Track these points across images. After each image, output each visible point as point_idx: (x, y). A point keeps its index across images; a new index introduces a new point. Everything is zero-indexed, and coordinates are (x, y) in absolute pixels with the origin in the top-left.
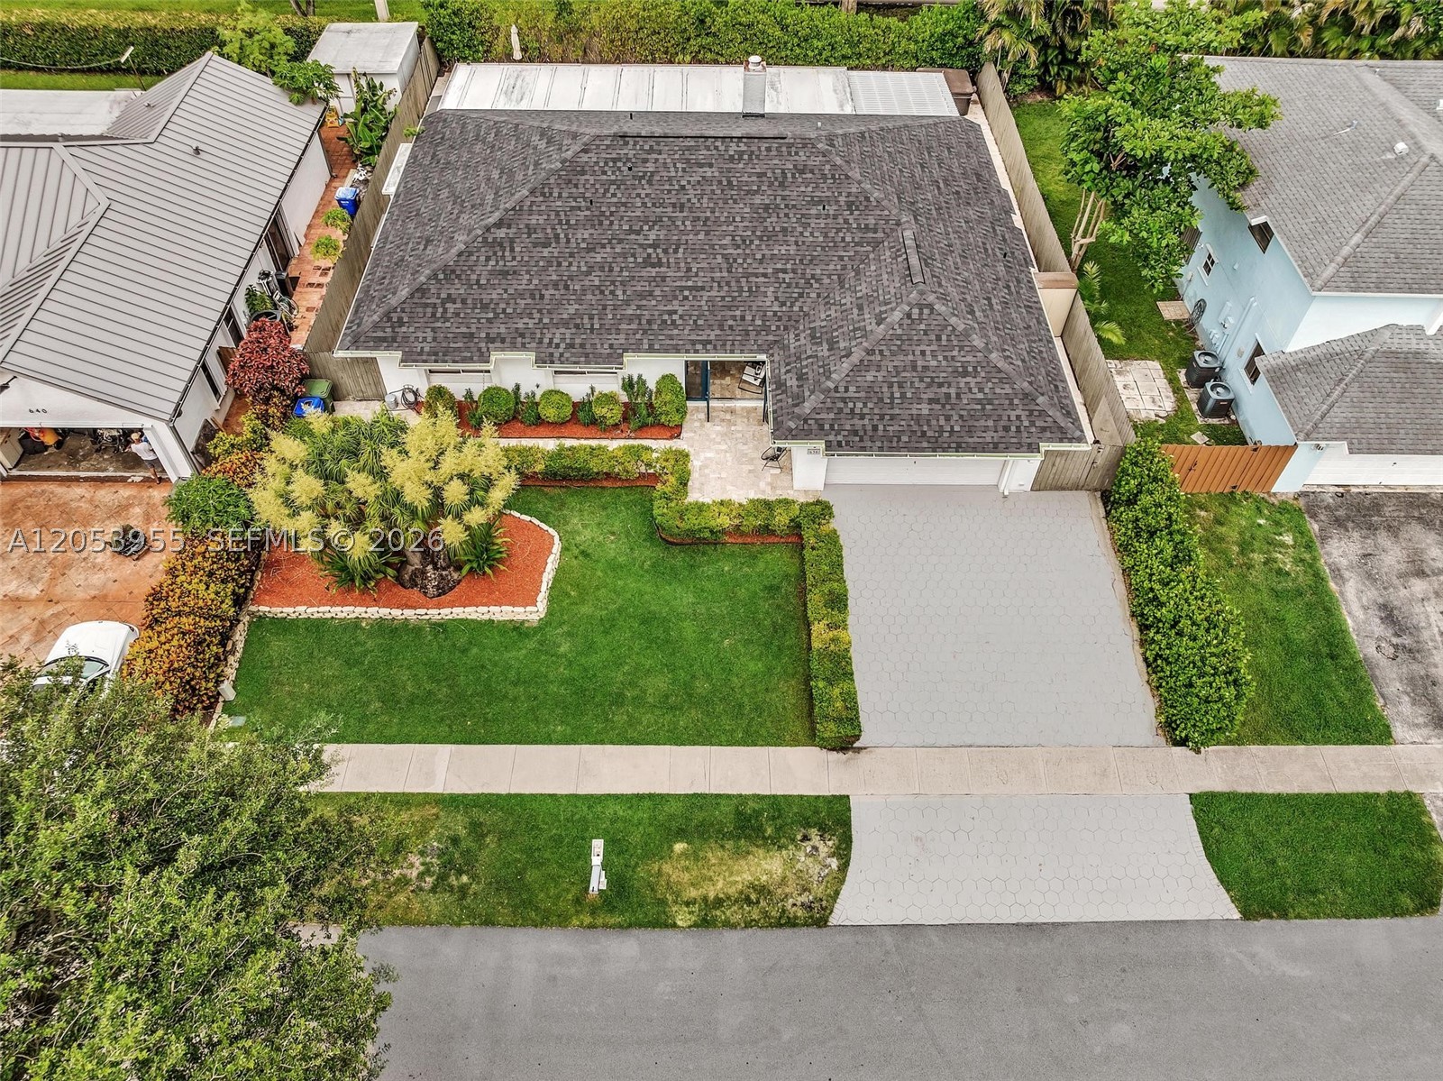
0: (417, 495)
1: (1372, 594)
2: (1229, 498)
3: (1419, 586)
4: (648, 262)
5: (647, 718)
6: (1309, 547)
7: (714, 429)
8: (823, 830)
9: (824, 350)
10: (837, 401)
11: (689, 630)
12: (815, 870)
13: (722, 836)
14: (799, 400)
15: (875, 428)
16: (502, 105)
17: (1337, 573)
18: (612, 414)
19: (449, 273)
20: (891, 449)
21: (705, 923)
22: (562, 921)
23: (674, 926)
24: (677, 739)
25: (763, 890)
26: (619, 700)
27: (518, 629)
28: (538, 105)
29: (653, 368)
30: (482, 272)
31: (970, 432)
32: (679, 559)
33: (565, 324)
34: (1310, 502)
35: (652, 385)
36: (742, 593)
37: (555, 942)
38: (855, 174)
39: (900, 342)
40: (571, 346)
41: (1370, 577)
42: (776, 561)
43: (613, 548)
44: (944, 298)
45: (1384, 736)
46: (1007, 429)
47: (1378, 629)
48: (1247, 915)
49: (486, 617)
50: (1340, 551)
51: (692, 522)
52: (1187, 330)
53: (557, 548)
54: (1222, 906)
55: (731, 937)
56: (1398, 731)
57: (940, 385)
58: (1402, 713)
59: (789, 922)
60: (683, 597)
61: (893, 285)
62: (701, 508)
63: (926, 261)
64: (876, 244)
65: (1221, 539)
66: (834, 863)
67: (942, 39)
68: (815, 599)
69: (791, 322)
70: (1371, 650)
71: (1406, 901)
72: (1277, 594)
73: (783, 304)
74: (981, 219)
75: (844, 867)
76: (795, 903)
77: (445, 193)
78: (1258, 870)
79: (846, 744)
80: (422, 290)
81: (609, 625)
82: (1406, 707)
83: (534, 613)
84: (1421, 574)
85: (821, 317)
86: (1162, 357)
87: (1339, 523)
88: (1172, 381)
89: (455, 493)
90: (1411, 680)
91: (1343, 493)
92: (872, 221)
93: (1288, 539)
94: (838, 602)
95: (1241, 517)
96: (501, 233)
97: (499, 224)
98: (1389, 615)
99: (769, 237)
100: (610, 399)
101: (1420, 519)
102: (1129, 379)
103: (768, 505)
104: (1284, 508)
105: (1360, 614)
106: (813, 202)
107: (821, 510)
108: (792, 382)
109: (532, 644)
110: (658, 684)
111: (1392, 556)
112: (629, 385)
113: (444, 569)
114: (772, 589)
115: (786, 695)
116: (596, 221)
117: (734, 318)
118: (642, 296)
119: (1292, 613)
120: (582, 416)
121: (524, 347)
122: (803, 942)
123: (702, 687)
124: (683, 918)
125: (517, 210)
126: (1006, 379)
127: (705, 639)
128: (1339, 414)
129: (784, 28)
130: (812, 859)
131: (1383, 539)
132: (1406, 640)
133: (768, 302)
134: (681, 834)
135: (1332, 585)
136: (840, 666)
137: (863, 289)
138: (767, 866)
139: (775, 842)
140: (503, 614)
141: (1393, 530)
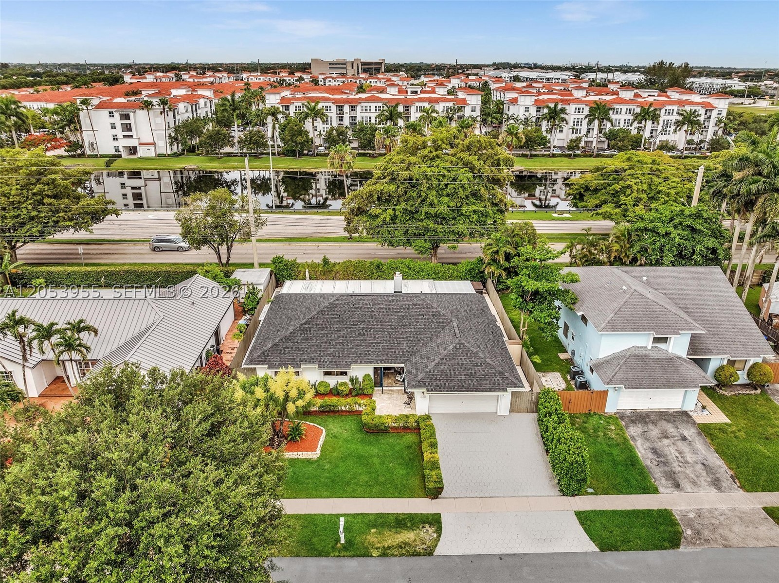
0: (280, 394)
1: (648, 444)
2: (588, 415)
3: (666, 442)
4: (360, 334)
5: (360, 489)
6: (621, 430)
7: (385, 396)
8: (430, 524)
9: (425, 360)
10: (430, 375)
11: (376, 461)
12: (427, 537)
13: (390, 527)
14: (416, 376)
15: (445, 384)
16: (304, 292)
17: (633, 438)
18: (345, 390)
19: (287, 339)
20: (451, 391)
21: (384, 555)
22: (327, 555)
23: (372, 556)
24: (371, 496)
25: (407, 544)
26: (348, 483)
27: (309, 461)
28: (317, 292)
29: (361, 371)
30: (299, 338)
31: (480, 385)
32: (372, 438)
33: (329, 355)
34: (621, 415)
35: (361, 380)
36: (397, 449)
37: (324, 562)
38: (435, 306)
39: (452, 356)
40: (331, 362)
41: (646, 439)
42: (410, 438)
43: (345, 434)
44: (468, 342)
45: (656, 491)
46: (494, 384)
47: (651, 456)
48: (602, 550)
49: (296, 457)
50: (634, 431)
51: (376, 421)
52: (570, 362)
53: (324, 434)
54: (593, 548)
55: (393, 559)
56: (661, 489)
57: (468, 370)
58: (662, 484)
59: (418, 554)
60: (374, 450)
61: (449, 339)
62: (380, 417)
63: (461, 332)
64: (444, 328)
65: (585, 428)
66: (435, 535)
67: (470, 271)
68: (425, 445)
69: (413, 354)
70: (648, 463)
71: (666, 544)
72: (609, 446)
73: (410, 347)
74: (484, 322)
75: (439, 536)
76: (420, 548)
77: (284, 317)
78: (605, 534)
79: (436, 493)
80: (276, 345)
81: (344, 459)
82: (663, 481)
83: (315, 455)
84: (666, 437)
85: (424, 351)
86: (560, 371)
87: (633, 422)
88: (565, 379)
89: (293, 393)
90: (665, 472)
91: (634, 412)
92: (441, 320)
93: (613, 427)
94: (434, 445)
95: (593, 421)
96: (306, 326)
97: (305, 323)
98: (655, 451)
99: (404, 326)
100: (345, 384)
101: (665, 420)
103: (407, 416)
104: (610, 417)
105: (643, 452)
106: (420, 315)
107: (428, 417)
108: (414, 371)
109: (315, 466)
110: (364, 478)
111: (654, 432)
112: (352, 380)
114: (409, 447)
115: (415, 482)
116: (341, 322)
117: (392, 352)
118: (357, 345)
119: (615, 451)
120: (335, 392)
121: (314, 363)
122: (423, 562)
123: (382, 479)
124: (375, 553)
125: (313, 319)
126: (493, 367)
127: (382, 463)
128: (619, 376)
129: (410, 269)
130: (427, 533)
131: (651, 426)
132: (662, 459)
133: (405, 346)
134: (374, 526)
135: (632, 442)
136: (435, 466)
137: (439, 341)
138: (408, 536)
139: (411, 528)
140: (303, 455)
141: (654, 423)
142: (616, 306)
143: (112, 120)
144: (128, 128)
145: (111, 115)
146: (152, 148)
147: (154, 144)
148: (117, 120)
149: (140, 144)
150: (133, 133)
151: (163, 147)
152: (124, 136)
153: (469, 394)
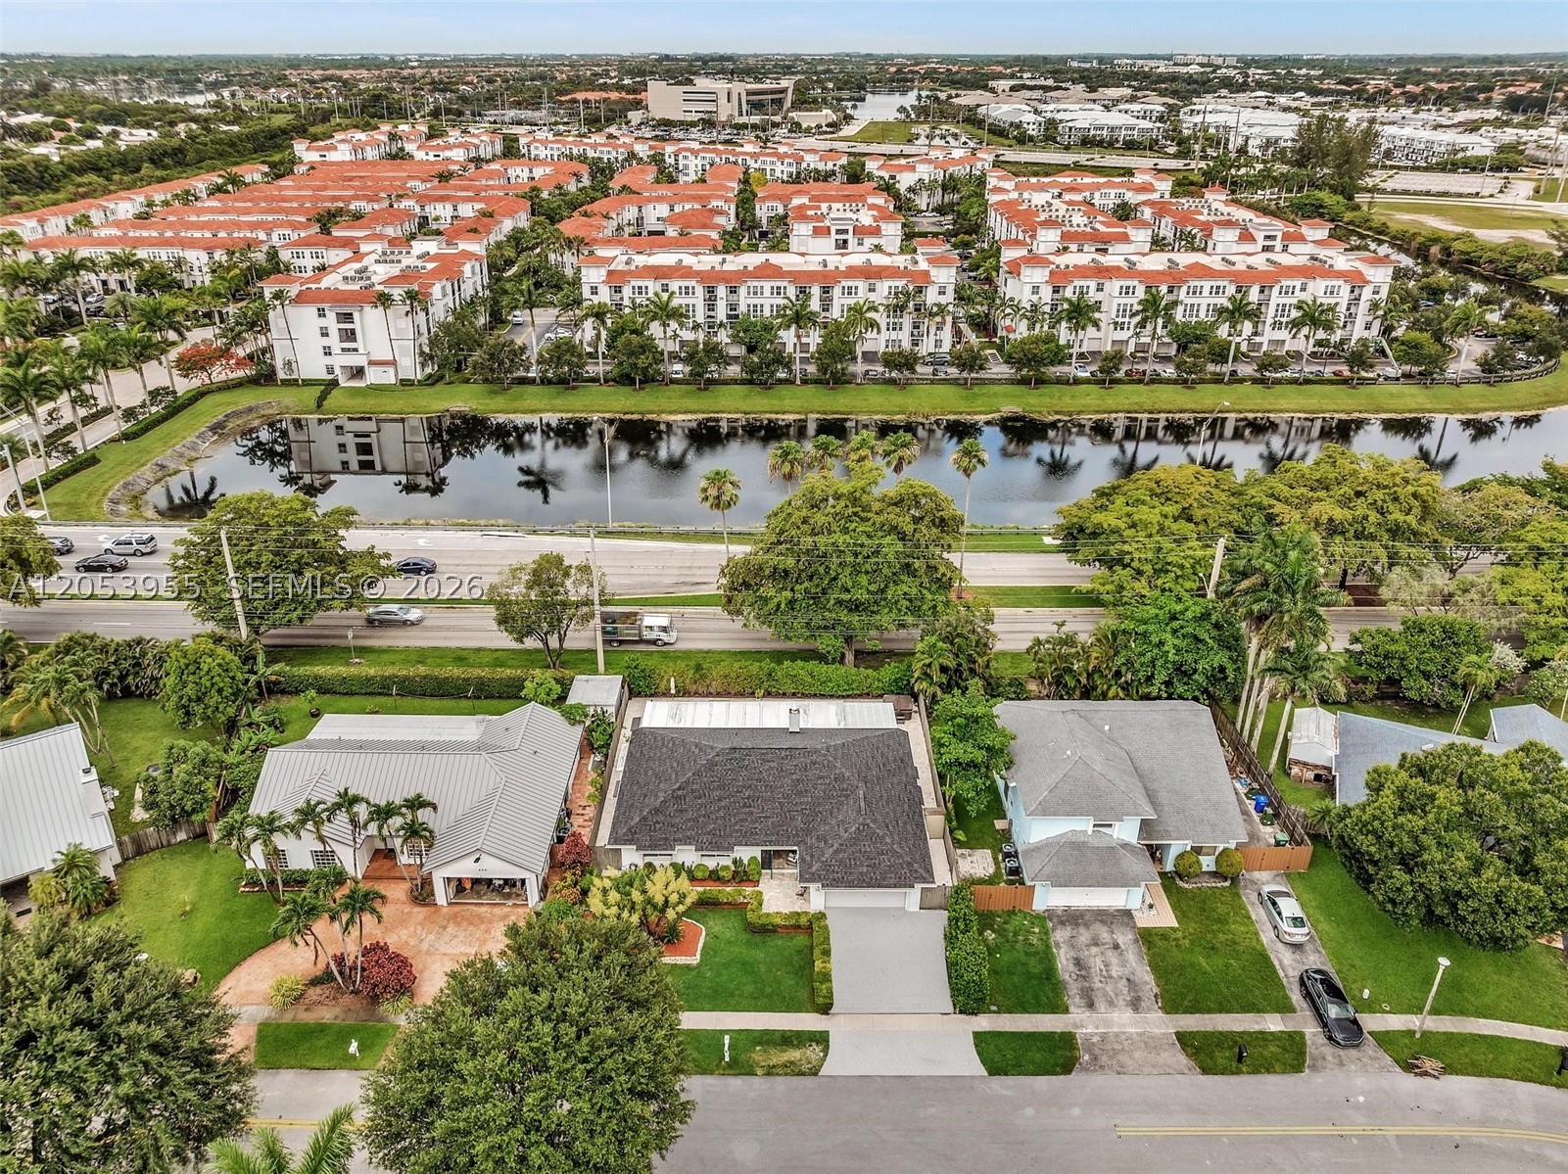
0: (659, 900)
1: (1072, 953)
2: (1013, 912)
3: (1094, 950)
4: (745, 806)
5: (745, 1002)
6: (1046, 933)
7: (774, 882)
8: (818, 1043)
9: (822, 845)
10: (827, 866)
11: (763, 968)
12: (813, 1056)
13: (776, 1044)
14: (811, 866)
15: (843, 878)
16: (671, 725)
17: (1057, 945)
18: (727, 875)
19: (657, 811)
20: (850, 887)
21: (768, 1074)
22: (712, 1073)
23: (756, 1075)
24: (757, 1010)
25: (792, 1063)
26: (732, 995)
27: (688, 967)
28: (688, 725)
29: (747, 853)
30: (672, 810)
31: (884, 880)
32: (758, 938)
33: (708, 833)
34: (1050, 914)
35: (746, 862)
36: (786, 953)
37: (709, 1080)
38: (838, 765)
39: (855, 840)
40: (711, 843)
41: (1073, 947)
42: (801, 939)
43: (728, 934)
44: (874, 821)
45: (1066, 1011)
46: (900, 878)
47: (1071, 968)
48: (990, 1074)
49: (674, 962)
50: (1060, 935)
51: (764, 920)
52: (1007, 836)
53: (704, 934)
54: (982, 1071)
55: (778, 1078)
56: (1072, 1009)
57: (872, 859)
58: (1074, 1000)
59: (802, 1074)
60: (759, 955)
61: (852, 815)
62: (768, 915)
63: (868, 804)
64: (847, 796)
65: (1005, 930)
66: (822, 1054)
67: (896, 681)
68: (817, 952)
69: (808, 832)
70: (1067, 977)
71: (1058, 1069)
72: (1027, 954)
73: (805, 824)
74: (900, 782)
75: (826, 1056)
76: (805, 1068)
77: (650, 773)
78: (997, 1057)
79: (825, 1009)
80: (645, 819)
81: (727, 965)
82: (1077, 1000)
83: (694, 960)
84: (1096, 944)
85: (822, 829)
86: (992, 848)
87: (1062, 923)
88: (995, 859)
89: (674, 898)
90: (1082, 989)
91: (1067, 910)
92: (845, 786)
93: (1037, 930)
94: (827, 953)
95: (1016, 921)
96: (680, 793)
97: (679, 789)
98: (1078, 962)
99: (799, 794)
100: (726, 868)
101: (1102, 921)
102: (974, 859)
103: (798, 914)
104: (1038, 916)
105: (1064, 962)
106: (820, 778)
107: (822, 916)
108: (808, 859)
109: (695, 973)
110: (749, 989)
111: (1084, 936)
112: (735, 862)
114: (800, 952)
115: (803, 994)
116: (722, 787)
117: (783, 830)
118: (742, 820)
119: (1032, 961)
120: (714, 876)
121: (690, 844)
122: (808, 1082)
123: (768, 990)
124: (759, 1072)
125: (687, 782)
126: (901, 856)
127: (769, 971)
128: (1046, 870)
129: (813, 677)
130: (813, 1052)
131: (1082, 930)
132: (1083, 973)
133: (799, 823)
134: (759, 1044)
135: (1054, 950)
136: (826, 977)
137: (840, 817)
138: (794, 1055)
139: (798, 1047)
140: (681, 960)
141: (1087, 926)
142: (1053, 779)
143: (323, 322)
144: (350, 335)
145: (322, 313)
146: (391, 370)
147: (393, 363)
148: (331, 321)
149: (371, 363)
150: (359, 344)
151: (410, 367)
152: (343, 350)
153: (870, 890)
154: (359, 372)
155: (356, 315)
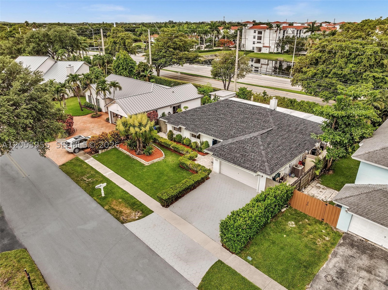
1: (342, 265)
2: (320, 222)
3: (364, 274)
4: (217, 120)
5: (142, 184)
6: (333, 244)
8: (143, 213)
11: (166, 178)
12: (133, 217)
13: (128, 203)
15: (225, 155)
17: (335, 254)
19: (185, 113)
21: (108, 210)
22: (93, 197)
24: (141, 189)
25: (121, 213)
26: (141, 180)
27: (142, 165)
31: (244, 163)
32: (179, 169)
33: (194, 125)
34: (348, 236)
40: (192, 128)
43: (171, 163)
44: (263, 139)
46: (253, 166)
47: (333, 273)
49: (140, 161)
50: (344, 251)
53: (162, 158)
55: (108, 214)
57: (246, 152)
59: (118, 219)
60: (171, 174)
63: (269, 133)
65: (305, 227)
66: (137, 218)
72: (306, 246)
73: (235, 134)
76: (123, 218)
81: (155, 171)
83: (147, 164)
87: (352, 245)
91: (364, 241)
93: (328, 239)
95: (318, 227)
96: (198, 109)
98: (342, 272)
100: (197, 143)
102: (324, 191)
103: (199, 165)
104: (336, 232)
105: (331, 267)
106: (257, 119)
107: (208, 170)
109: (141, 168)
110: (150, 181)
111: (363, 262)
112: (201, 142)
113: (141, 150)
117: (223, 133)
118: (211, 124)
119: (306, 252)
121: (185, 126)
122: (116, 223)
123: (156, 186)
124: (106, 207)
125: (203, 107)
126: (262, 157)
128: (353, 200)
130: (135, 215)
131: (365, 257)
132: (340, 281)
133: (232, 132)
134: (123, 199)
135: (330, 256)
138: (127, 211)
139: (133, 209)
143: (255, 34)
144: (260, 38)
145: (255, 32)
146: (268, 49)
147: (269, 47)
149: (264, 47)
150: (262, 41)
151: (273, 49)
152: (258, 42)
154: (260, 49)
155: (263, 32)
